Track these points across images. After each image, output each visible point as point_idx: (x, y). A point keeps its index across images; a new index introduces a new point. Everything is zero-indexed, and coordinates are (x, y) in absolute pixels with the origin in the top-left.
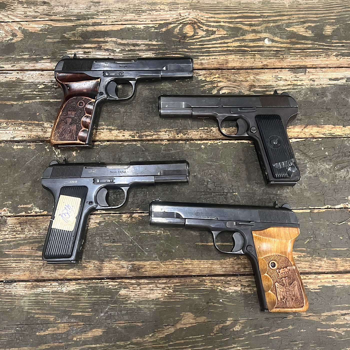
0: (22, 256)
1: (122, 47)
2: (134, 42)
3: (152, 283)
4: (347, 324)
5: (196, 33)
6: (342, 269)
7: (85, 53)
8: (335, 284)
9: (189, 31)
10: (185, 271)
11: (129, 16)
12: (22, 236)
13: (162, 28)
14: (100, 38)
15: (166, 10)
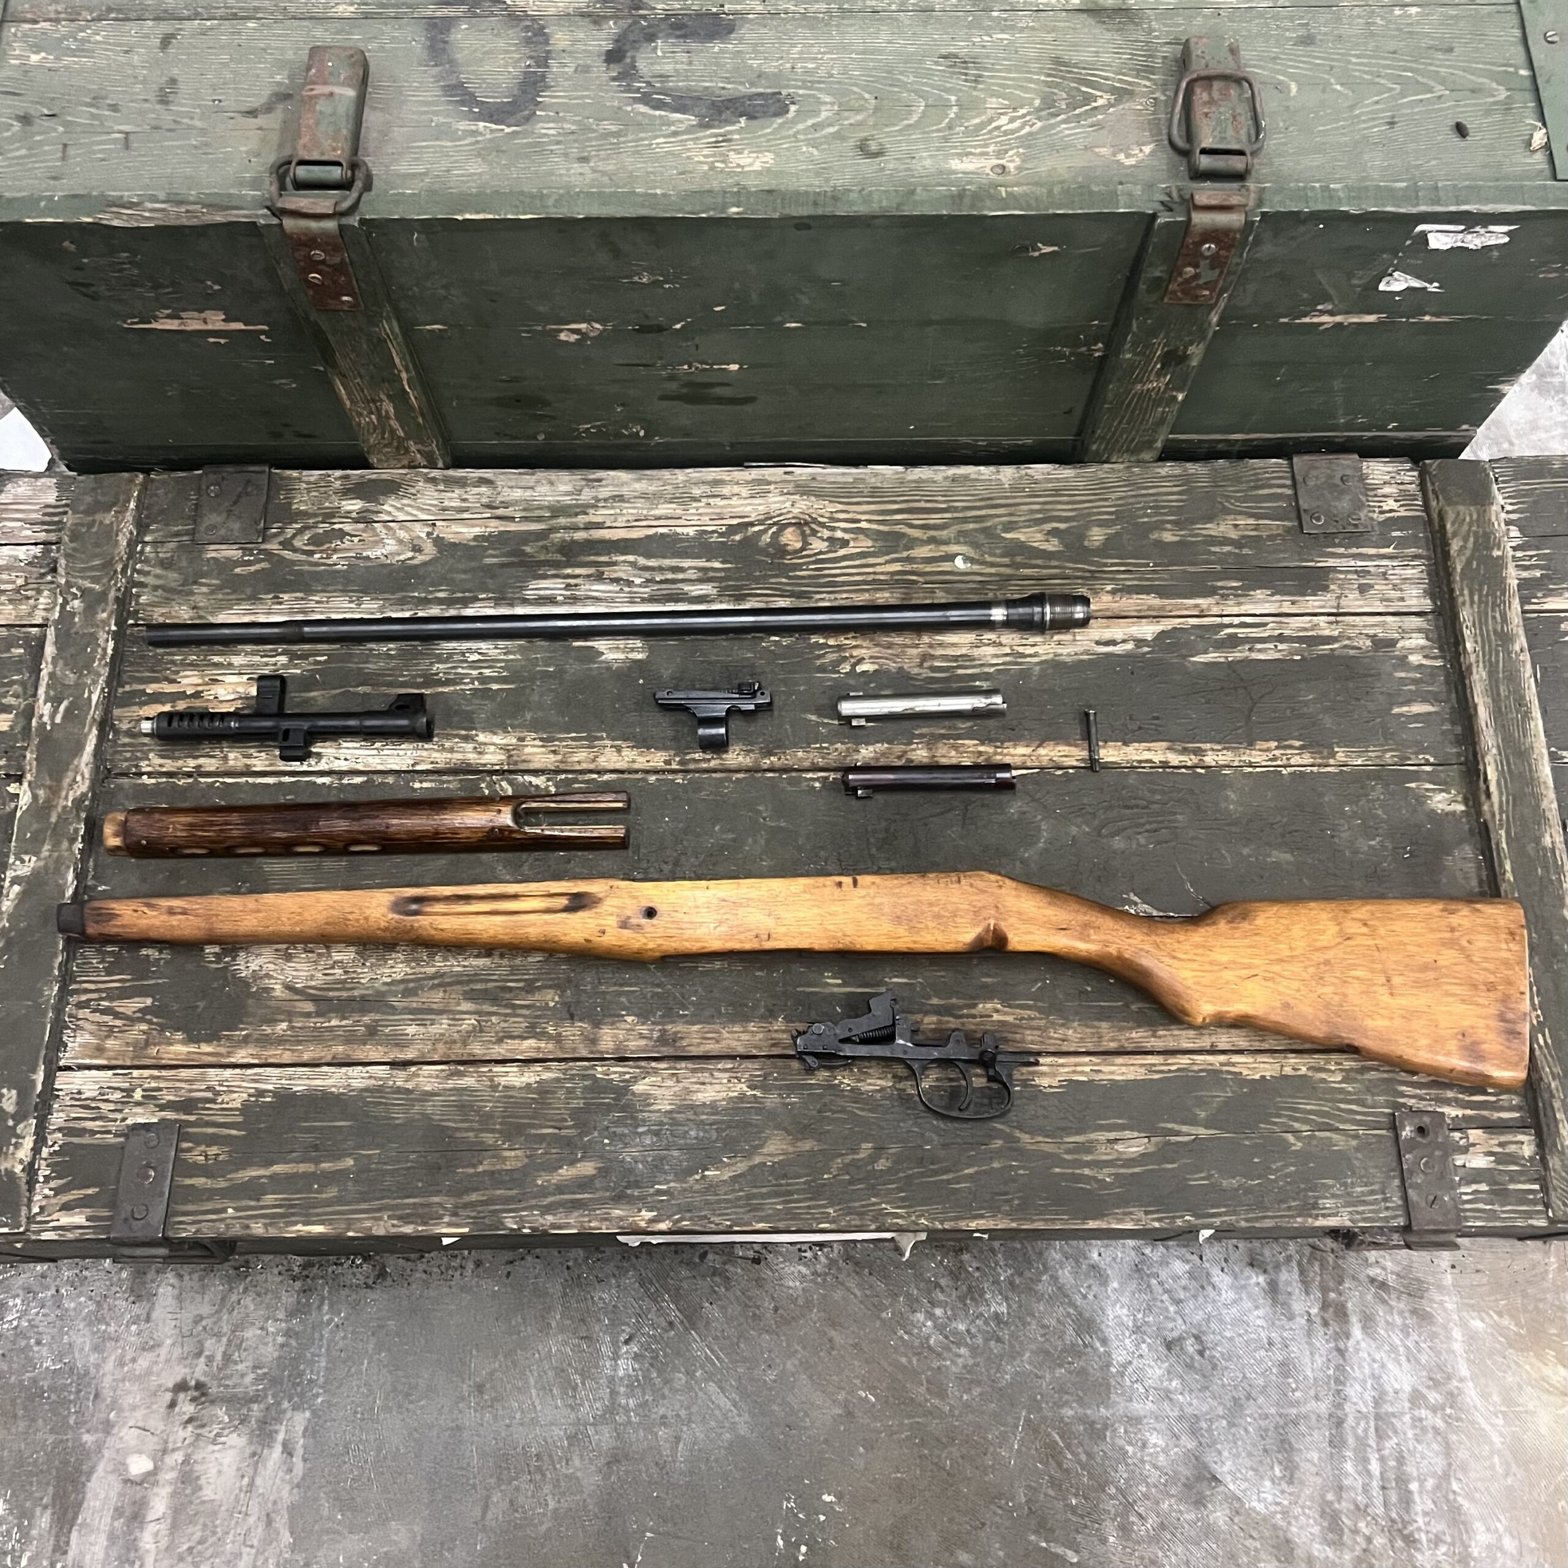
0: (430, 1011)
1: (648, 575)
2: (674, 562)
3: (702, 1070)
4: (1118, 1159)
5: (806, 544)
6: (1113, 1045)
7: (568, 587)
8: (1097, 1077)
9: (791, 539)
10: (773, 1045)
11: (664, 509)
12: (431, 970)
13: (735, 534)
14: (600, 555)
15: (744, 495)
